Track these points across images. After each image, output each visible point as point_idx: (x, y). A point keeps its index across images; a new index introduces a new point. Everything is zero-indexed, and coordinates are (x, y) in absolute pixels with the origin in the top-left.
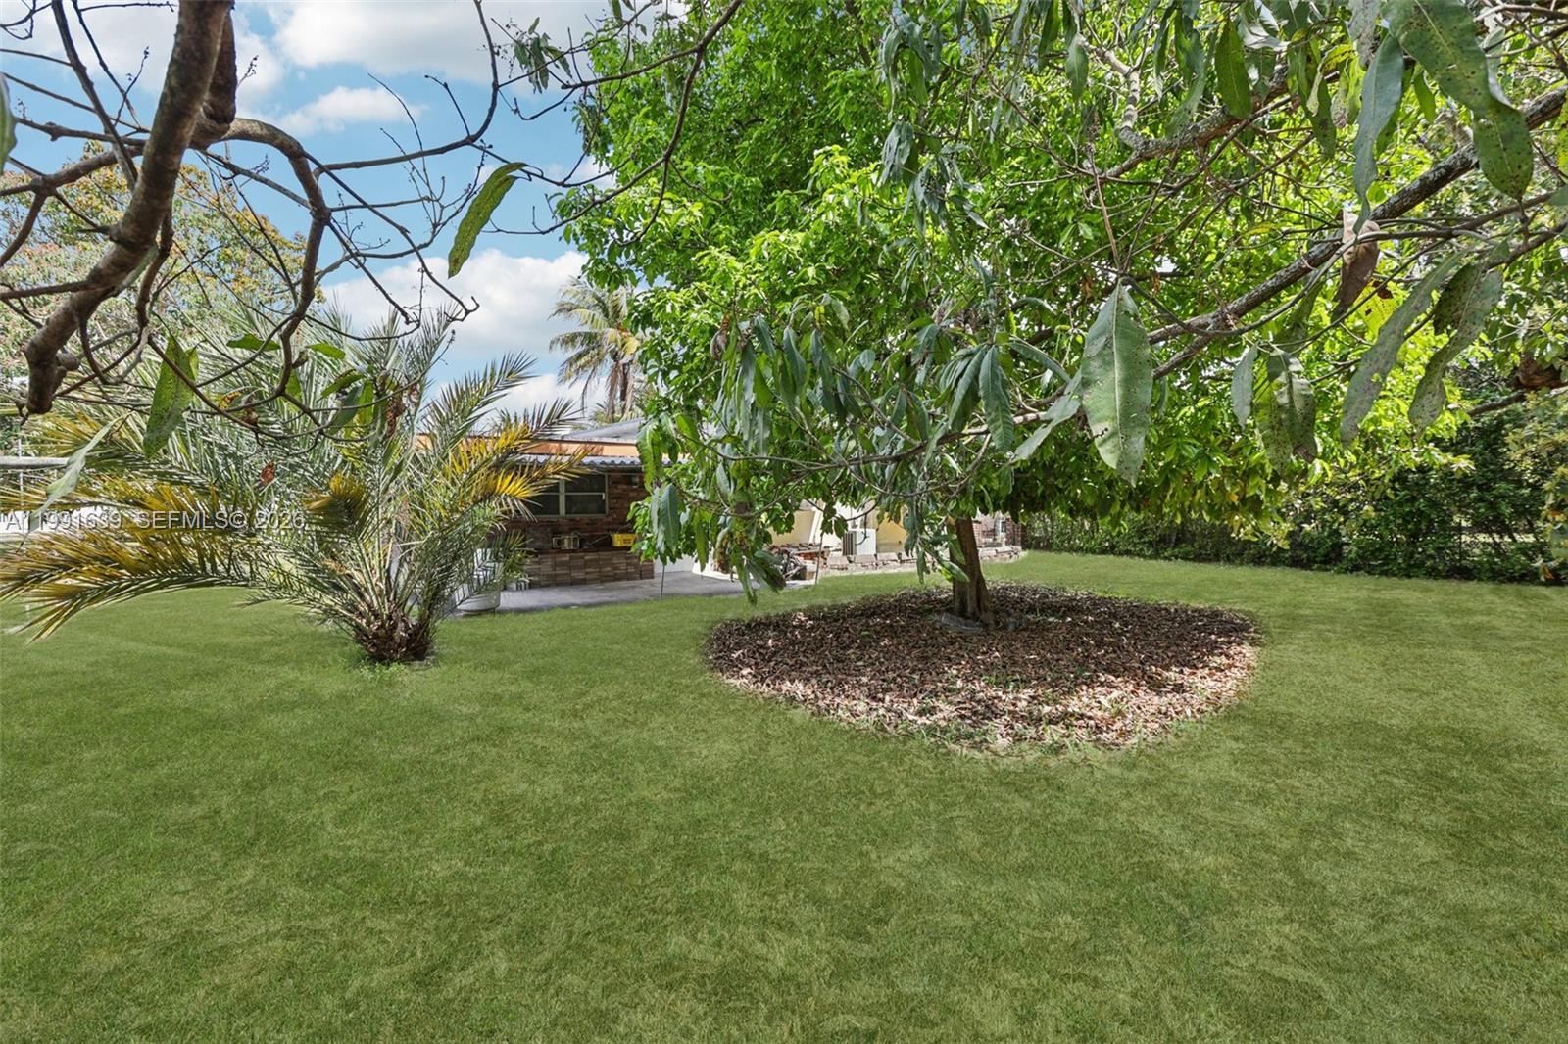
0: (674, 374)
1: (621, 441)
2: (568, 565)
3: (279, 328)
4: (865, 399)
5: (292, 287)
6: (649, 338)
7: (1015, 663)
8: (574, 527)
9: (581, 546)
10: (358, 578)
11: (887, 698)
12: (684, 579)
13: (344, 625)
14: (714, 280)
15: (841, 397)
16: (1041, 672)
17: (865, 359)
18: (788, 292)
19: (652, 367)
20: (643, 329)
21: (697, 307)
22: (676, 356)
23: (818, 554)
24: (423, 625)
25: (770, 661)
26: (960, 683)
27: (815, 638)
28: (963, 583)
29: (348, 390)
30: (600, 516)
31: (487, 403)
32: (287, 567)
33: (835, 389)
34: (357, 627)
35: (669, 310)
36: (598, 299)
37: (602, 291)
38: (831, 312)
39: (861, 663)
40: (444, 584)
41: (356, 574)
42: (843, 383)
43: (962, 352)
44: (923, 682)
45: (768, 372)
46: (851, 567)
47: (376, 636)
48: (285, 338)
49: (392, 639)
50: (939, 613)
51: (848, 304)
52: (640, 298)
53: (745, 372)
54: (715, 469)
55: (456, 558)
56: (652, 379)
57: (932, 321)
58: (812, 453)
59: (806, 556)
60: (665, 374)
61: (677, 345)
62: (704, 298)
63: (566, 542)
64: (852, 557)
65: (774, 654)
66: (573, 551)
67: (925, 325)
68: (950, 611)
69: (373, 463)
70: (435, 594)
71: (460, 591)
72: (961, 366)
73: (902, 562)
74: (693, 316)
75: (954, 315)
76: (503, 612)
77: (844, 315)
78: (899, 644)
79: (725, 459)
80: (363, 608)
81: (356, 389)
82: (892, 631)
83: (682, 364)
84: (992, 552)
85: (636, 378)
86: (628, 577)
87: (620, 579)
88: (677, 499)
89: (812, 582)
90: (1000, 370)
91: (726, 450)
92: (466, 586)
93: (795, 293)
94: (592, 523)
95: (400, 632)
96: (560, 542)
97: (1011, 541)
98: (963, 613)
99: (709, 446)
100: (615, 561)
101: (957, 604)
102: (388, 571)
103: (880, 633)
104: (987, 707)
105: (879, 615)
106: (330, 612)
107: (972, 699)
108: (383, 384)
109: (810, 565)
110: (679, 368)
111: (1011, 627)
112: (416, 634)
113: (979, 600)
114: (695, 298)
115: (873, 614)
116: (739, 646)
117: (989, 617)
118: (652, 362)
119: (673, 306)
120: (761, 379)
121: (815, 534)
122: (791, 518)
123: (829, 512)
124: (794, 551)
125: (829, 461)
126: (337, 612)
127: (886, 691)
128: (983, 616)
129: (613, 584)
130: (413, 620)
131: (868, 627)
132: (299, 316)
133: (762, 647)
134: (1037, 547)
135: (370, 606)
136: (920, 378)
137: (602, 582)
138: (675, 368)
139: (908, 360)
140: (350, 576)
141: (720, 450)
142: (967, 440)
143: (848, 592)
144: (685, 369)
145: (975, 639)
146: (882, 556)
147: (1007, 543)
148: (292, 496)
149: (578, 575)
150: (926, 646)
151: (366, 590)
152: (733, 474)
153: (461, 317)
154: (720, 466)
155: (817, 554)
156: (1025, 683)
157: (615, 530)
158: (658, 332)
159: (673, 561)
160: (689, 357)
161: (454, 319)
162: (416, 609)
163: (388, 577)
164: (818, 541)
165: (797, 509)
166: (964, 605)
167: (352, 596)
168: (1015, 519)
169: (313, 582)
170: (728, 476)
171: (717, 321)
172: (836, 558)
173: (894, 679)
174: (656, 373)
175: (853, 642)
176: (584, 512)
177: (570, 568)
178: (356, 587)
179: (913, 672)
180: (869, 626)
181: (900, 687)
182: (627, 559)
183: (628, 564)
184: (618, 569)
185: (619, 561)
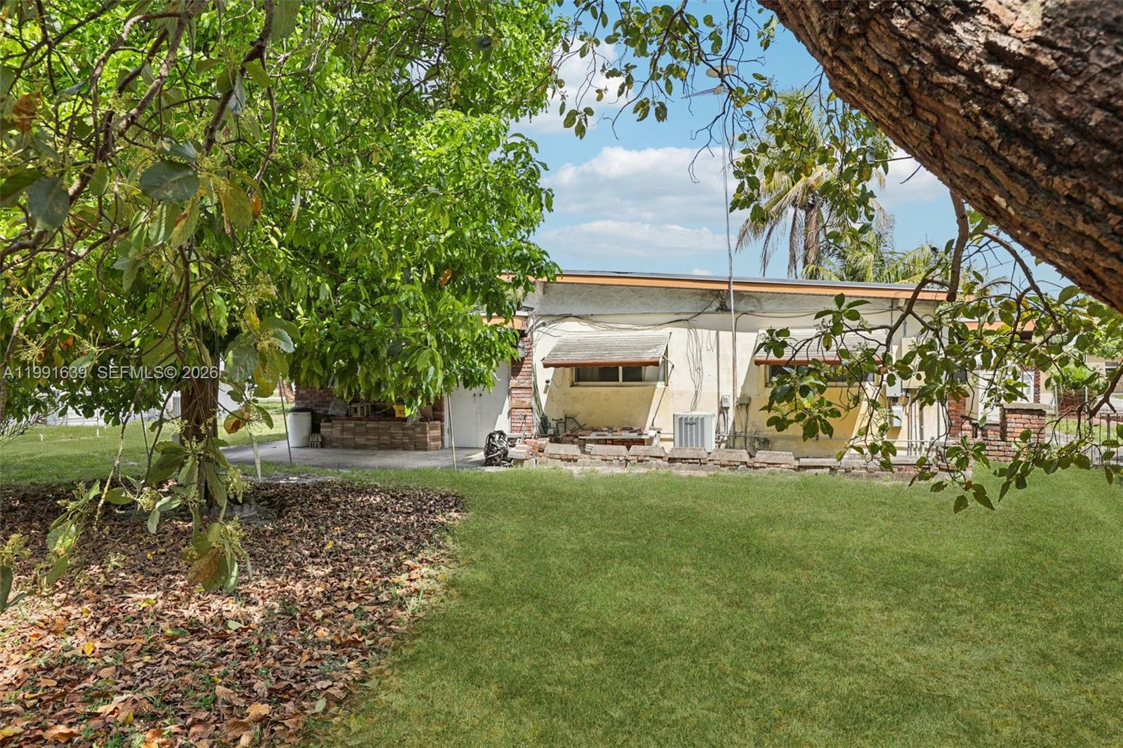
2: (353, 431)
63: (359, 409)
66: (361, 419)
86: (405, 448)
87: (396, 448)
96: (356, 410)
100: (392, 430)
137: (381, 449)
182: (403, 429)
183: (404, 435)
184: (394, 438)
185: (395, 430)
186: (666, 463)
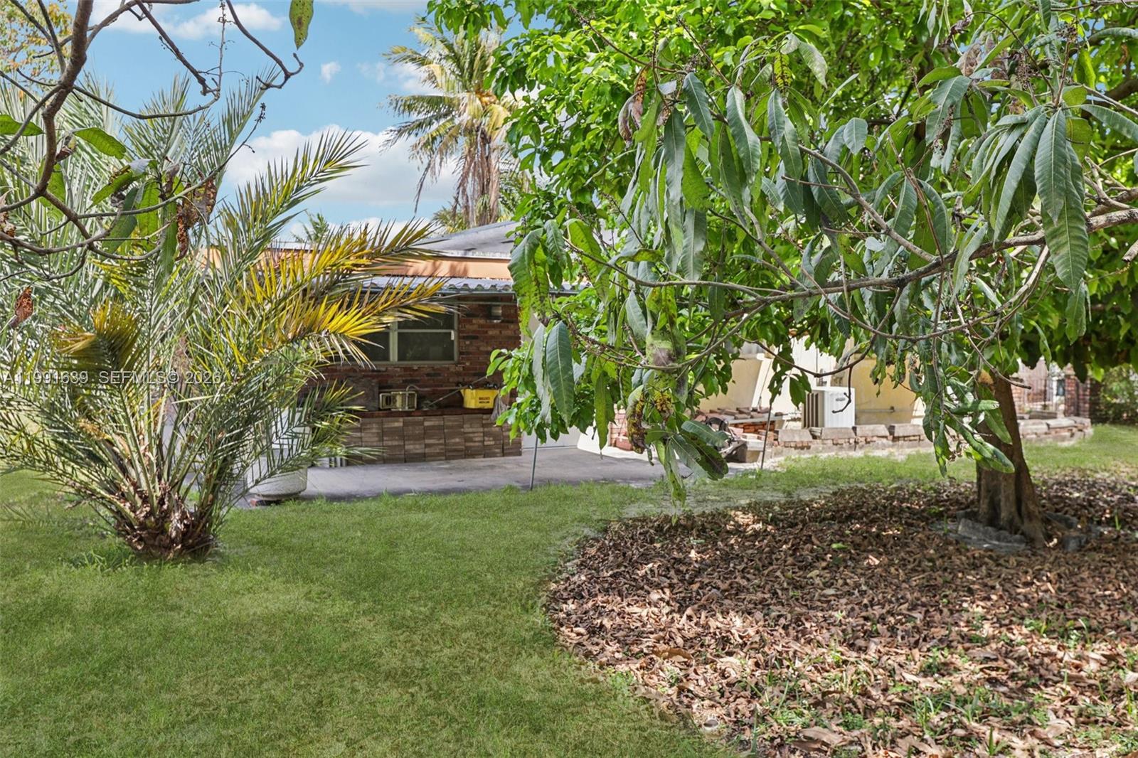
0: (558, 156)
1: (477, 255)
2: (401, 434)
3: (42, 104)
4: (852, 192)
5: (58, 47)
6: (522, 104)
7: (1078, 602)
8: (409, 378)
9: (419, 408)
10: (121, 445)
11: (873, 647)
12: (567, 458)
13: (103, 511)
14: (618, 16)
15: (815, 190)
16: (1123, 617)
17: (852, 134)
18: (729, 31)
19: (526, 147)
20: (513, 92)
21: (592, 56)
22: (561, 129)
23: (767, 426)
24: (204, 513)
25: (692, 583)
26: (987, 629)
27: (760, 550)
28: (994, 474)
29: (125, 193)
30: (446, 364)
31: (296, 202)
32: (32, 428)
33: (805, 178)
34: (119, 513)
35: (551, 63)
36: (450, 47)
37: (458, 38)
38: (797, 60)
39: (830, 591)
40: (234, 457)
41: (118, 439)
42: (818, 169)
43: (1007, 120)
44: (928, 625)
45: (702, 154)
46: (816, 444)
47: (143, 526)
48: (49, 118)
49: (163, 531)
50: (954, 518)
51: (822, 44)
52: (509, 46)
53: (670, 157)
54: (623, 299)
55: (250, 420)
56: (526, 164)
57: (958, 72)
58: (760, 276)
59: (746, 428)
60: (545, 157)
61: (562, 114)
62: (602, 43)
63: (399, 399)
64: (817, 430)
65: (699, 572)
66: (408, 414)
67: (946, 79)
68: (972, 516)
69: (144, 287)
70: (221, 471)
71: (256, 467)
72: (1006, 142)
73: (895, 439)
74: (588, 70)
75: (993, 62)
76: (310, 499)
77: (819, 65)
78: (891, 564)
79: (639, 284)
80: (126, 487)
81: (135, 190)
82: (881, 544)
83: (571, 141)
84: (1041, 426)
85: (502, 164)
86: (486, 452)
87: (473, 455)
88: (569, 346)
89: (755, 466)
90: (1070, 150)
91: (640, 271)
92: (263, 459)
93: (740, 32)
94: (435, 373)
95: (175, 524)
96: (389, 400)
97: (1074, 409)
98: (993, 521)
99: (616, 267)
100: (467, 428)
101: (984, 507)
102: (160, 437)
103: (860, 548)
104: (1032, 667)
105: (859, 519)
106: (85, 492)
107: (1007, 655)
108: (170, 183)
109: (753, 441)
110: (566, 148)
111: (1073, 545)
112: (194, 525)
113: (1019, 501)
114: (588, 43)
115: (849, 517)
116: (646, 558)
117: (1035, 529)
118: (526, 139)
119: (557, 58)
120: (693, 164)
121: (761, 396)
122: (727, 369)
123: (784, 360)
124: (729, 420)
125: (793, 286)
126: (94, 492)
127: (869, 635)
128: (1026, 526)
129: (464, 462)
130: (191, 506)
131: (842, 537)
132: (66, 88)
133: (679, 561)
134: (1116, 420)
135: (136, 485)
136: (940, 161)
137: (448, 459)
138: (560, 147)
139: (919, 133)
140: (110, 443)
141: (630, 272)
142: (1012, 253)
143: (811, 483)
144: (575, 149)
145: (1013, 561)
146: (865, 430)
147: (1066, 413)
148: (39, 332)
149: (414, 448)
150: (933, 569)
151: (131, 462)
152: (650, 306)
153: (278, 82)
154: (632, 294)
155: (763, 425)
156: (1095, 633)
157: (467, 385)
158: (534, 95)
159: (555, 436)
160: (580, 131)
161: (268, 86)
162: (195, 490)
163: (160, 446)
164: (765, 405)
165: (736, 357)
166: (994, 507)
167: (112, 470)
168: (1081, 375)
169: (64, 450)
170: (643, 307)
171: (623, 77)
172: (793, 429)
173: (882, 619)
174: (532, 156)
175: (818, 558)
176: (424, 357)
177: (403, 438)
178: (118, 459)
179: (913, 607)
180: (843, 535)
181: (892, 630)
182: (483, 426)
183: (485, 434)
184: (471, 440)
185: (472, 429)
186: (891, 443)
